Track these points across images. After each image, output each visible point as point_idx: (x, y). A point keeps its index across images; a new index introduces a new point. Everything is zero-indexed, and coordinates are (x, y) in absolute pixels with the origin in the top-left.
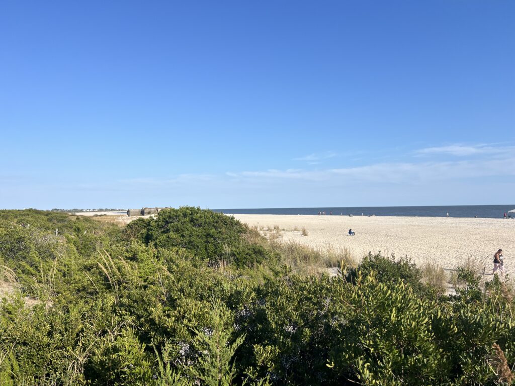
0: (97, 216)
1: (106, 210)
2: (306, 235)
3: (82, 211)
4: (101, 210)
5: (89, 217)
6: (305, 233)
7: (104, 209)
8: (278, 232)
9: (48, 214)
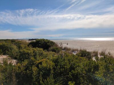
4: (23, 39)
8: (61, 44)
9: (11, 40)
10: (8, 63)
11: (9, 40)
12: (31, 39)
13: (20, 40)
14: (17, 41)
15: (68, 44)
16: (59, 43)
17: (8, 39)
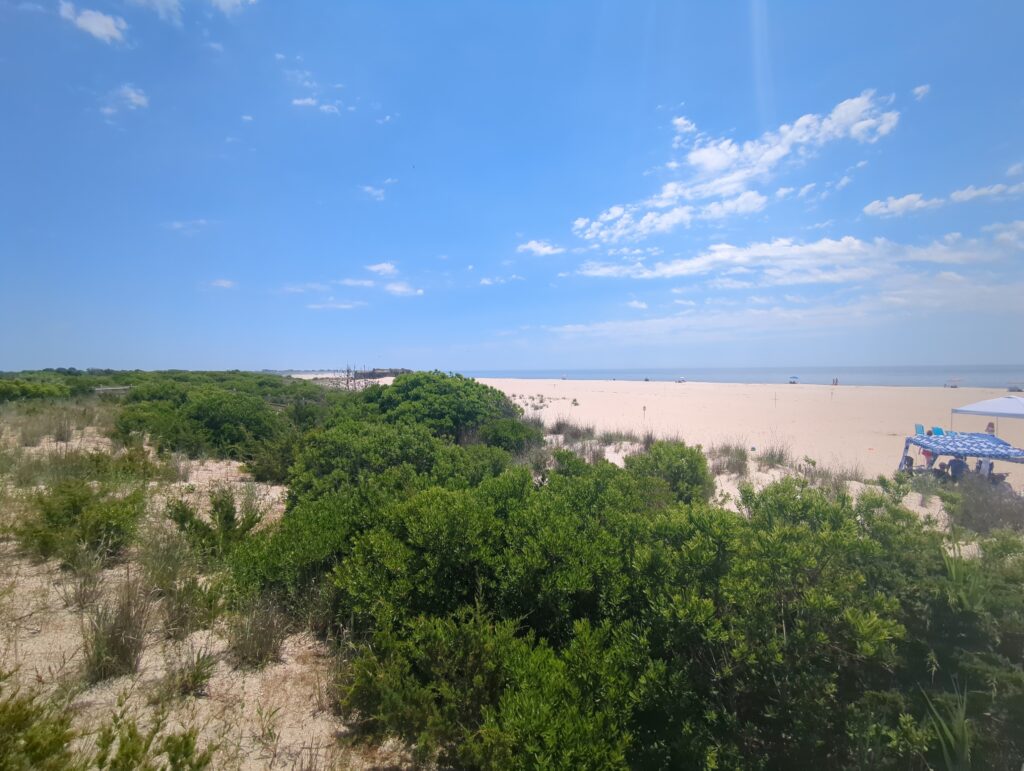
0: (316, 379)
1: (329, 371)
2: (576, 404)
3: (298, 372)
4: (322, 371)
5: (309, 381)
6: (575, 403)
7: (326, 369)
8: (541, 402)
9: (257, 375)
10: (234, 509)
11: (245, 374)
12: (369, 369)
13: (306, 377)
14: (288, 384)
15: (578, 401)
16: (526, 396)
17: (235, 372)
